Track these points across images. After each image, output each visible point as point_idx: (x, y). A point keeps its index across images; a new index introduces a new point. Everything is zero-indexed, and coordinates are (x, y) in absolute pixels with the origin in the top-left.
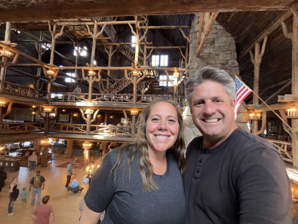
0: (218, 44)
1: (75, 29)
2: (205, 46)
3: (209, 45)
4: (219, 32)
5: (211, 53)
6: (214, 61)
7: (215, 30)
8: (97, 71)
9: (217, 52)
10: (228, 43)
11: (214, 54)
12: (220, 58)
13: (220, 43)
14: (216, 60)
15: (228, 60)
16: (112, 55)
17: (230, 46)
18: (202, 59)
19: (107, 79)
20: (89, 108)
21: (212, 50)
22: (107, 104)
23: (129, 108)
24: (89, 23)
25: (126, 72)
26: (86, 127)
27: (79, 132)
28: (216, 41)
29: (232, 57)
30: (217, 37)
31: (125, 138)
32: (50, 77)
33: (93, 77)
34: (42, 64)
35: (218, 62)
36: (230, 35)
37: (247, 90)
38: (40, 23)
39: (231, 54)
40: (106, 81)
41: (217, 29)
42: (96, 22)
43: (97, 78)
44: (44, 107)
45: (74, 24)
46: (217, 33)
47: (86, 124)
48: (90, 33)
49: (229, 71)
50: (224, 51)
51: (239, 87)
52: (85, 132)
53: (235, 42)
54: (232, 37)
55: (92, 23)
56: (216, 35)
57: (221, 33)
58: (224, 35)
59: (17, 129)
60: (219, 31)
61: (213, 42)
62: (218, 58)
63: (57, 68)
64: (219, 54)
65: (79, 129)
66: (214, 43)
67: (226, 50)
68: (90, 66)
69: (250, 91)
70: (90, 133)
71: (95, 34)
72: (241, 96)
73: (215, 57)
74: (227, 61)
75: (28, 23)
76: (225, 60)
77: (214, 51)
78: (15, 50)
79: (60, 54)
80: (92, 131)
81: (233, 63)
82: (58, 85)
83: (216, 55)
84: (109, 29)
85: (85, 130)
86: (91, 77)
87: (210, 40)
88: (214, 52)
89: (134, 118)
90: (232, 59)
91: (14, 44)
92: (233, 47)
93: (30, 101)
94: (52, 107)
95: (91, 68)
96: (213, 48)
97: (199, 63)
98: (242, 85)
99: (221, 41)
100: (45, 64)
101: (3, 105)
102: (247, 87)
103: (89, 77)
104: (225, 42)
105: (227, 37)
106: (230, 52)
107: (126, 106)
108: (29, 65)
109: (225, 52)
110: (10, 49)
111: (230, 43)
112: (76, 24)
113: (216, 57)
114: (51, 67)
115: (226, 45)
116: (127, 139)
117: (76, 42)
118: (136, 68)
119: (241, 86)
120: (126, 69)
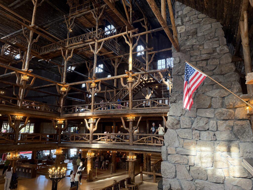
0: (201, 33)
1: (83, 50)
2: (186, 39)
3: (191, 36)
4: (201, 21)
5: (194, 44)
6: (199, 53)
7: (197, 19)
8: (97, 83)
9: (202, 42)
10: (213, 29)
11: (198, 45)
12: (206, 48)
13: (204, 32)
14: (201, 51)
15: (216, 48)
16: (117, 66)
17: (216, 32)
18: (183, 52)
19: (113, 89)
20: (92, 117)
21: (194, 41)
22: (105, 112)
23: (126, 114)
24: (91, 43)
25: (122, 79)
26: (89, 136)
27: (84, 142)
28: (198, 31)
29: (220, 44)
30: (200, 26)
31: (122, 146)
32: (63, 93)
33: (95, 88)
34: (55, 83)
35: (202, 52)
36: (215, 20)
37: (201, 75)
38: (57, 51)
39: (218, 40)
40: (113, 92)
41: (200, 18)
42: (96, 40)
43: (98, 89)
44: (57, 119)
45: (80, 46)
46: (199, 23)
47: (89, 133)
48: (92, 50)
49: (218, 59)
50: (209, 40)
51: (190, 74)
52: (89, 141)
53: (222, 26)
54: (218, 22)
55: (93, 42)
56: (199, 24)
57: (204, 22)
58: (208, 22)
59: (32, 139)
60: (201, 19)
61: (195, 33)
62: (203, 48)
63: (68, 85)
64: (203, 44)
65: (84, 138)
66: (197, 33)
67: (212, 38)
68: (92, 79)
69: (205, 76)
70: (93, 142)
71: (96, 50)
72: (194, 84)
73: (199, 47)
74: (214, 49)
75: (50, 53)
76: (211, 49)
77: (198, 41)
78: (33, 74)
79: (80, 73)
80: (94, 140)
81: (221, 51)
82: (79, 100)
83: (200, 45)
84: (112, 44)
85: (89, 139)
86: (93, 89)
87: (191, 32)
88: (198, 43)
89: (131, 124)
90: (220, 46)
91: (31, 70)
92: (221, 32)
93: (42, 114)
94: (63, 119)
95: (93, 80)
96: (195, 39)
97: (180, 57)
98: (194, 70)
99: (205, 30)
100: (57, 83)
101: (21, 119)
102: (200, 73)
103: (91, 88)
104: (209, 29)
105: (211, 23)
106: (216, 39)
107: (122, 113)
108: (48, 85)
109: (211, 40)
110: (28, 75)
111: (216, 29)
112: (81, 46)
113: (201, 47)
114: (63, 84)
115: (211, 33)
116: (124, 147)
117: (88, 61)
118: (131, 75)
119: (193, 72)
120: (122, 77)
